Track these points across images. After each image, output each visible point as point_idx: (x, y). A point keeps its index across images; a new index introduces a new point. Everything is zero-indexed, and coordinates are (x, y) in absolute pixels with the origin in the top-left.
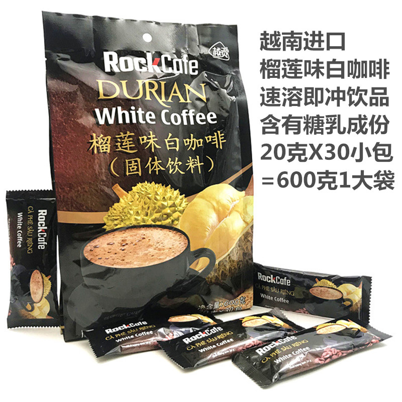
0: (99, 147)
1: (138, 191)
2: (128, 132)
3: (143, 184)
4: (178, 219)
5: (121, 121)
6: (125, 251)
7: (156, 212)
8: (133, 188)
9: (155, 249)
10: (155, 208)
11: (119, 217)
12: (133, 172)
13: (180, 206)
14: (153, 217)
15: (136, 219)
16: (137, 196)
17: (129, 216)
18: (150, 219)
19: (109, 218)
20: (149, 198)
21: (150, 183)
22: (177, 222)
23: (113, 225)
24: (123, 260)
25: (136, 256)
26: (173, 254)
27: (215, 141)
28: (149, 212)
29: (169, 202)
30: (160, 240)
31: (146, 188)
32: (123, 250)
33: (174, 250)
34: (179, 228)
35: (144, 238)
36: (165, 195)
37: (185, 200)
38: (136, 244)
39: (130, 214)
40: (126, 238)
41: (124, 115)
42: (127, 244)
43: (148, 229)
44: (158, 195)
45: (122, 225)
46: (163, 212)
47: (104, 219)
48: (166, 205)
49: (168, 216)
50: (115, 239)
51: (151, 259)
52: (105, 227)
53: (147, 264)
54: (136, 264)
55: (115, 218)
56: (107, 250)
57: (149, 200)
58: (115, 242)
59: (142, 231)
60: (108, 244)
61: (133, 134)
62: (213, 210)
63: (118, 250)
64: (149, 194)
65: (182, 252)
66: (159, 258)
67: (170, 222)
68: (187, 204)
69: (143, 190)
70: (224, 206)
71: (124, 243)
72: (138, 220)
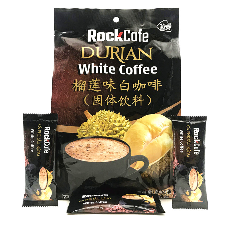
0: (78, 87)
1: (99, 116)
2: (96, 79)
3: (103, 111)
4: (123, 135)
5: (93, 72)
6: (89, 151)
7: (109, 129)
8: (96, 113)
9: (107, 152)
10: (109, 127)
11: (86, 131)
12: (97, 103)
13: (125, 126)
14: (107, 132)
15: (96, 133)
16: (98, 118)
17: (92, 130)
18: (105, 133)
19: (81, 131)
20: (105, 120)
21: (107, 111)
22: (123, 137)
23: (82, 135)
24: (88, 157)
25: (96, 155)
26: (119, 156)
27: (154, 85)
28: (105, 128)
29: (118, 123)
30: (110, 147)
31: (104, 114)
32: (88, 151)
33: (119, 154)
34: (124, 141)
35: (101, 145)
36: (116, 119)
37: (129, 123)
38: (95, 148)
39: (93, 129)
40: (90, 144)
41: (95, 68)
42: (90, 147)
43: (103, 139)
44: (111, 118)
45: (88, 136)
46: (113, 129)
47: (77, 131)
48: (116, 125)
49: (117, 132)
50: (83, 143)
51: (104, 158)
52: (78, 135)
53: (102, 161)
54: (95, 160)
55: (83, 130)
56: (78, 150)
57: (105, 121)
58: (83, 145)
59: (100, 140)
60: (79, 146)
61: (99, 80)
62: (148, 131)
63: (85, 150)
64: (106, 118)
65: (125, 156)
66: (110, 158)
67: (118, 136)
68: (130, 126)
69: (102, 115)
70: (156, 129)
71: (88, 147)
72: (98, 133)
